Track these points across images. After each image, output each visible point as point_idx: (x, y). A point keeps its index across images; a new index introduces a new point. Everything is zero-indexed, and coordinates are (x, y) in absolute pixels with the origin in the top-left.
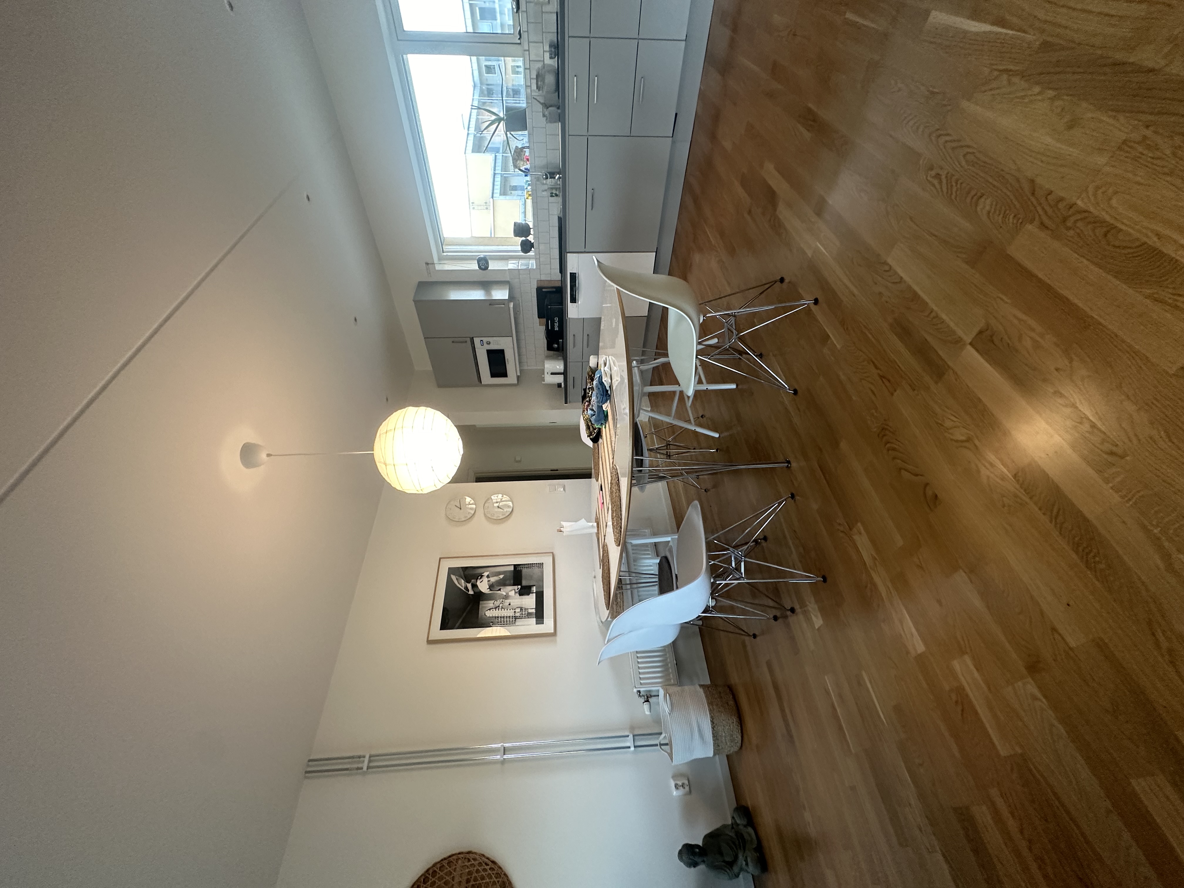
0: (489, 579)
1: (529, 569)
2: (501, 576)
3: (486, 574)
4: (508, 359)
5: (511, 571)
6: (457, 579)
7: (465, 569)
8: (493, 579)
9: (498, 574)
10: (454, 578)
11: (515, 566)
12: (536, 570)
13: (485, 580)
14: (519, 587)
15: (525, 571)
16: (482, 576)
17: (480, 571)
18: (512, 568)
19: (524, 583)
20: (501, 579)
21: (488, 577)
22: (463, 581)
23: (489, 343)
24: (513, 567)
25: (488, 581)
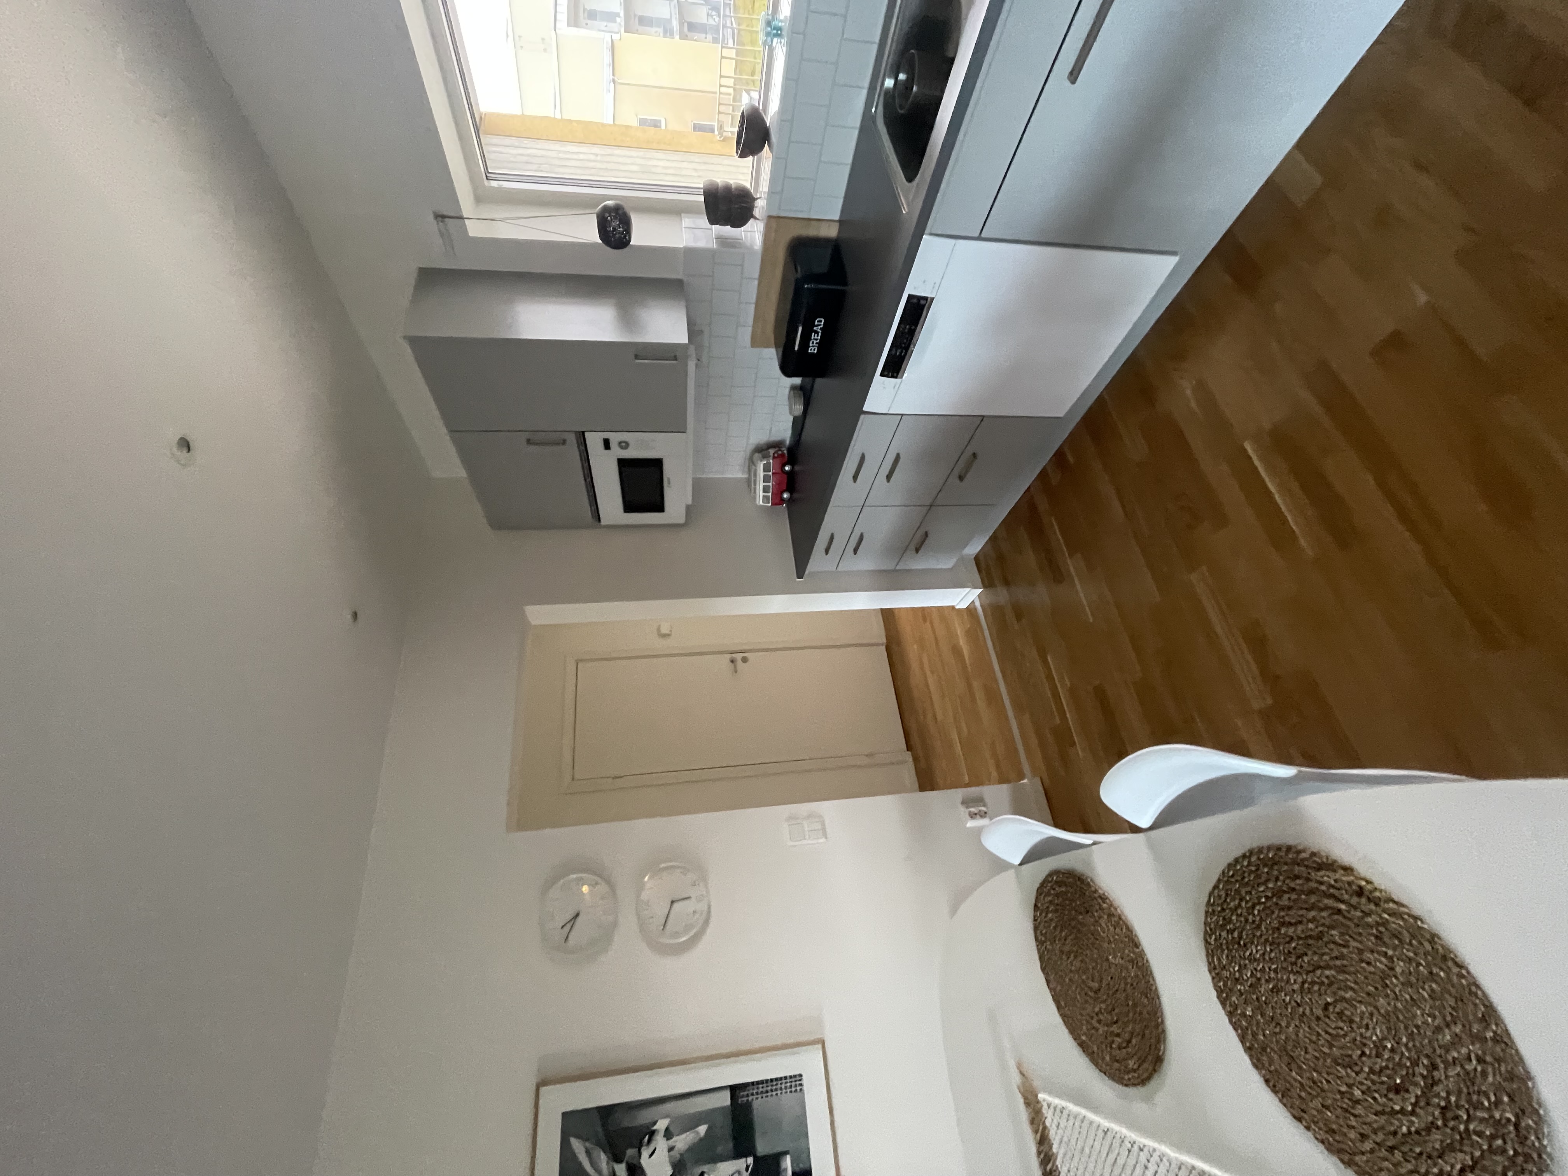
0: (671, 1142)
1: (769, 1099)
2: (702, 1129)
3: (661, 1125)
4: (669, 479)
5: (723, 1108)
6: (588, 1152)
7: (606, 1112)
8: (682, 1141)
9: (690, 1122)
10: (577, 1145)
11: (735, 1090)
12: (787, 1099)
13: (661, 1144)
14: (750, 1160)
15: (759, 1104)
16: (652, 1133)
17: (643, 1117)
18: (725, 1099)
19: (763, 1148)
20: (701, 1140)
21: (668, 1134)
22: (603, 1157)
23: (624, 445)
24: (727, 1094)
25: (671, 1149)
